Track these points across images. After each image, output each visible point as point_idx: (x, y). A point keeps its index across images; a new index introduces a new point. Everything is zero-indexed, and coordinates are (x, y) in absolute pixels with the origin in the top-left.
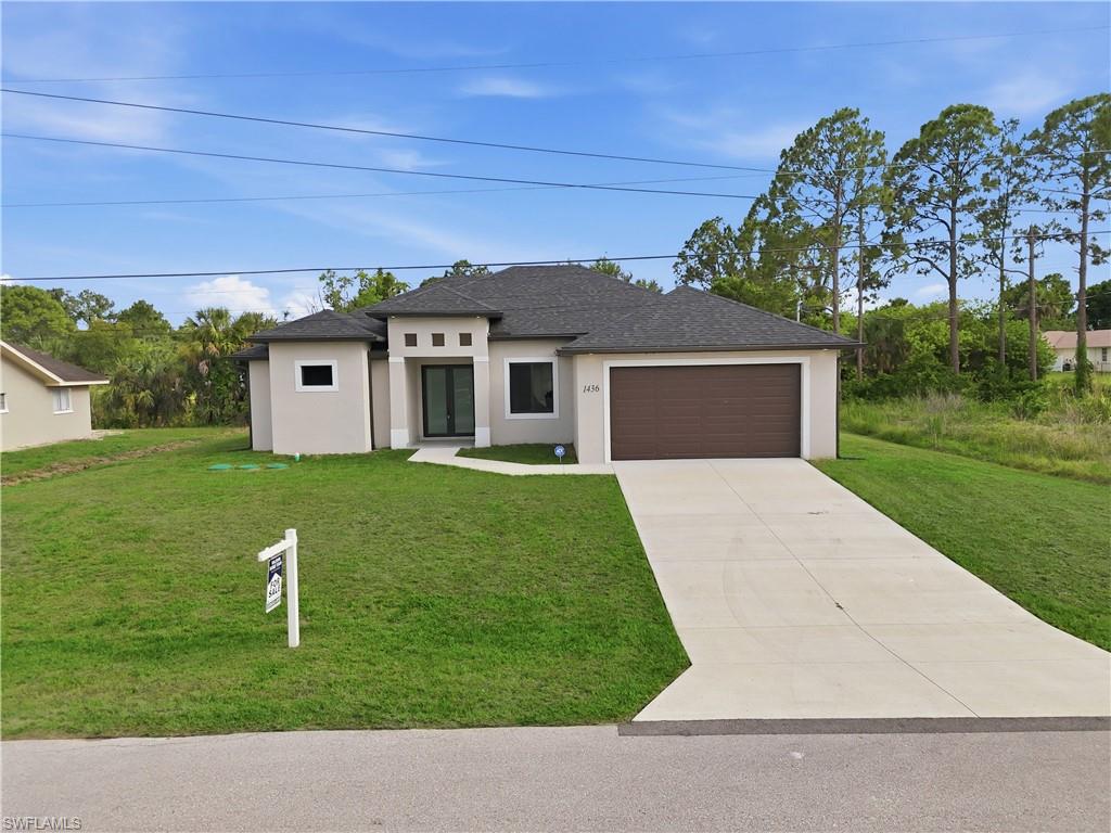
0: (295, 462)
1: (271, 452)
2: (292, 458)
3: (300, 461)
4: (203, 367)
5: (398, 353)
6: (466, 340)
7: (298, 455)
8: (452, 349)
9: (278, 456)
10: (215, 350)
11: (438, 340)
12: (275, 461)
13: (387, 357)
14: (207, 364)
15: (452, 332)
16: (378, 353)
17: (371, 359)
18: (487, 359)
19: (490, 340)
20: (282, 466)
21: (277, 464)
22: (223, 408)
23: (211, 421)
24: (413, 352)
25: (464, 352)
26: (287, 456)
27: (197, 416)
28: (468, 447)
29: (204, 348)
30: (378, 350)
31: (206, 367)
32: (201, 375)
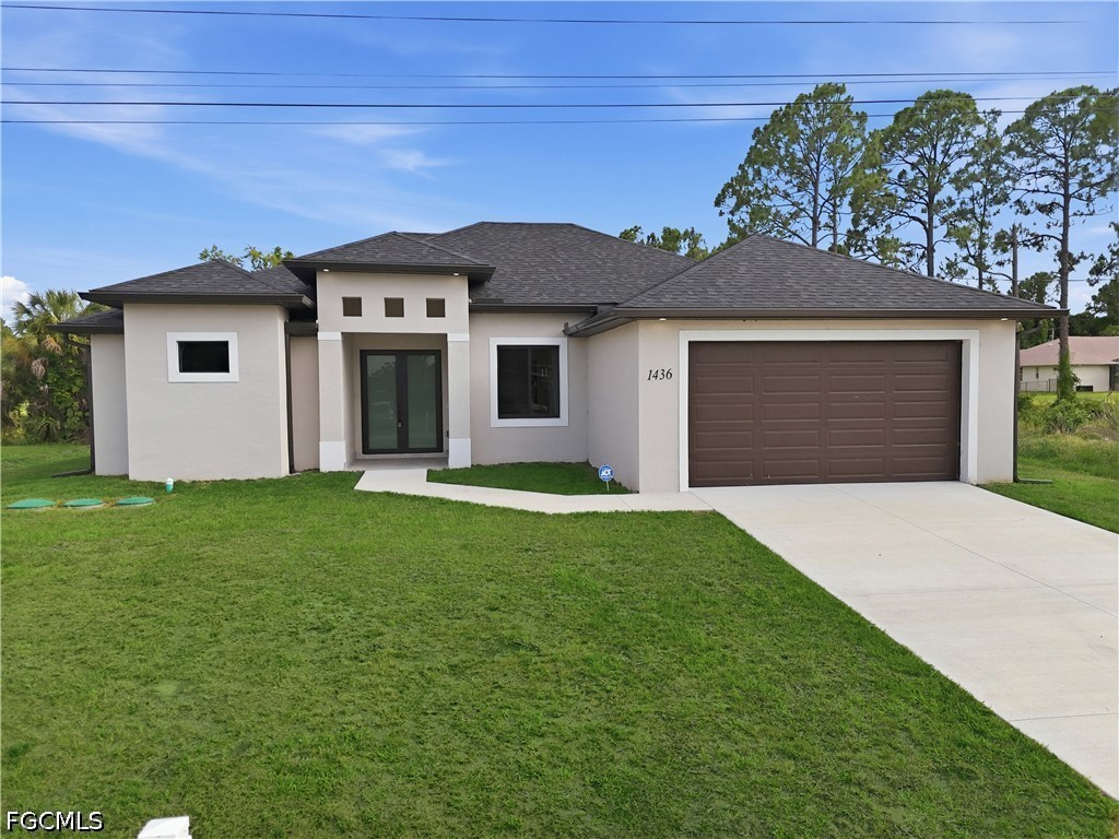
0: (167, 493)
1: (126, 477)
2: (161, 486)
3: (174, 491)
4: (38, 367)
5: (332, 327)
6: (436, 308)
7: (170, 482)
8: (415, 322)
9: (136, 484)
10: (54, 344)
11: (394, 308)
12: (132, 492)
13: (314, 333)
14: (44, 364)
15: (415, 295)
16: (299, 326)
17: (291, 335)
18: (466, 337)
19: (472, 310)
20: (144, 501)
21: (134, 499)
22: (64, 420)
23: (48, 437)
24: (355, 325)
25: (433, 326)
26: (151, 484)
27: (29, 429)
28: (438, 468)
29: (39, 342)
30: (302, 321)
31: (41, 367)
32: (35, 378)
